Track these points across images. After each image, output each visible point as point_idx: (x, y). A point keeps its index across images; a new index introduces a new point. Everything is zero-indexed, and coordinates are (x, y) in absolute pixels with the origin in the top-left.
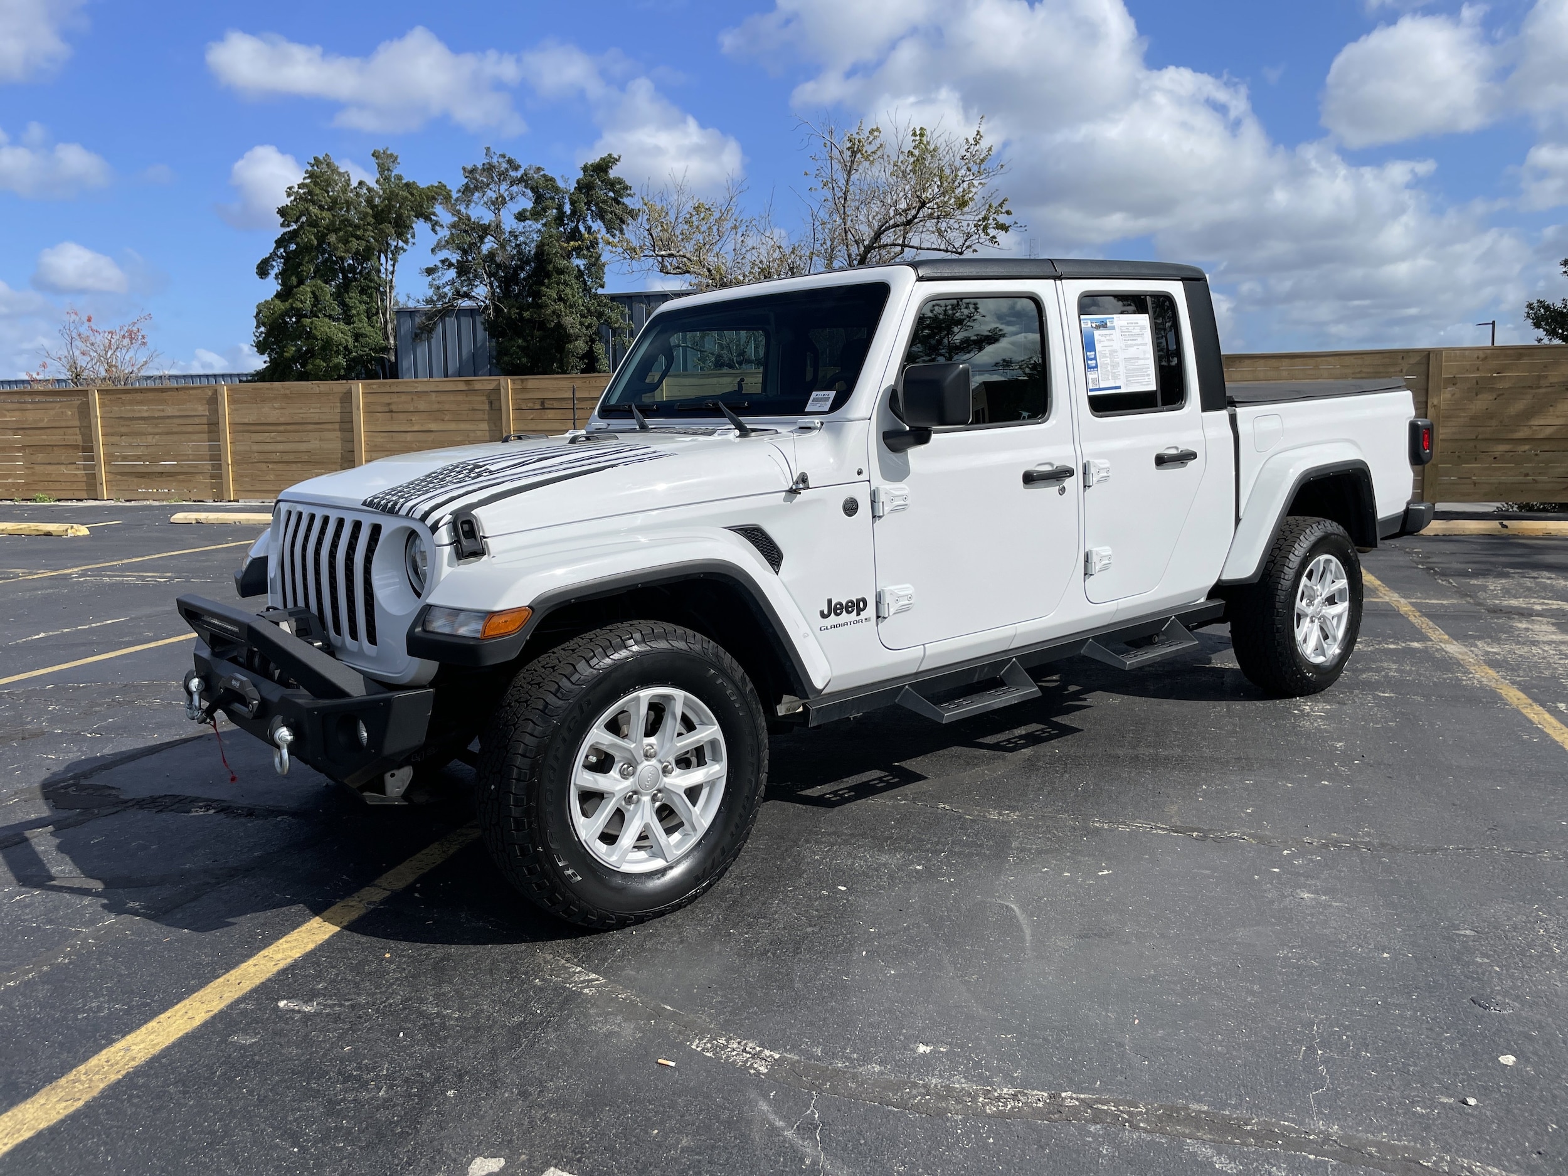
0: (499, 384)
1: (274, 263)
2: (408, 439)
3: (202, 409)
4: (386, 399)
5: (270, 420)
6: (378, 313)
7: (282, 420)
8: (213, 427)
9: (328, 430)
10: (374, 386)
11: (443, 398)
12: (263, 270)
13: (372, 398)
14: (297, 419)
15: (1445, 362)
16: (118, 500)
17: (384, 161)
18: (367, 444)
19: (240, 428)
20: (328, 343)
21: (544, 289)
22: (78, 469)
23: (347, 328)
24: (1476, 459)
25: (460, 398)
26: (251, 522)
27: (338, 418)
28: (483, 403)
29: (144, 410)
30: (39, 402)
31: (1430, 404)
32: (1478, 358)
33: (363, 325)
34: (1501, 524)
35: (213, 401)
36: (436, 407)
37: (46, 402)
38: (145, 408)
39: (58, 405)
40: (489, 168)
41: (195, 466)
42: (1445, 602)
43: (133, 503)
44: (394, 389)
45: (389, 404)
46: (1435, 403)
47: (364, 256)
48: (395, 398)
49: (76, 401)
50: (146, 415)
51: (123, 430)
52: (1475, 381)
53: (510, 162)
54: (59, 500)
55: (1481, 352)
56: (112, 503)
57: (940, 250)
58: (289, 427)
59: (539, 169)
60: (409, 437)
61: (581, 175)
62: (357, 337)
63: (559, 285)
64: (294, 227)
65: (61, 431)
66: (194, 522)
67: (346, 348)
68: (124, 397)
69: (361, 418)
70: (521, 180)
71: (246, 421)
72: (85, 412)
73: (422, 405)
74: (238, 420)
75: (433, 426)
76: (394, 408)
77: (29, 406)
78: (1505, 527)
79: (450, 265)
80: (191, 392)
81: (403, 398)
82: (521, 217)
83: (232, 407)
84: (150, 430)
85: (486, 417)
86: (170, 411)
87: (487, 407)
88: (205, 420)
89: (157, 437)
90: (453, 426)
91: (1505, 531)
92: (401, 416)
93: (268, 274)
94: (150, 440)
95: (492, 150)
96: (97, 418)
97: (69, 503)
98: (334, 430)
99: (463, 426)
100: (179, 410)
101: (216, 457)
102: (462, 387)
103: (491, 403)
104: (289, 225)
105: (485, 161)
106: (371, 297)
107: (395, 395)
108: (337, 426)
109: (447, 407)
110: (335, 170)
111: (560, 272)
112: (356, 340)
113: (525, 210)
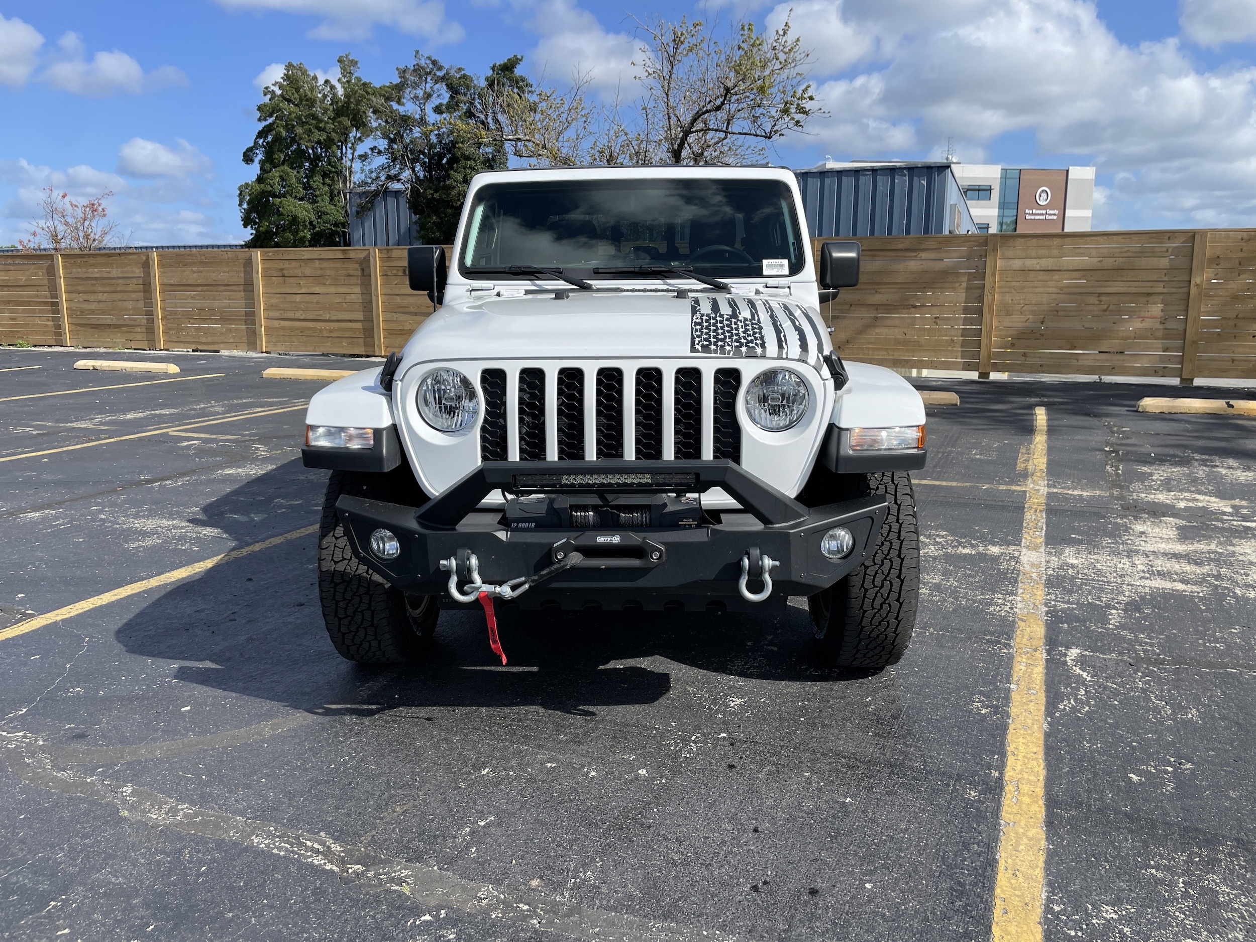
0: (369, 254)
1: (257, 151)
2: (298, 300)
3: (138, 272)
4: (280, 265)
5: (190, 282)
6: (339, 193)
7: (199, 282)
8: (147, 287)
9: (235, 291)
10: (270, 254)
11: (325, 264)
12: (248, 158)
13: (269, 264)
14: (210, 282)
15: (1210, 242)
16: (77, 347)
17: (347, 65)
18: (265, 304)
19: (167, 288)
20: (295, 220)
21: (452, 172)
22: (48, 320)
23: (310, 206)
24: (1235, 337)
25: (338, 265)
26: (134, 370)
27: (242, 281)
28: (357, 270)
29: (95, 272)
30: (19, 264)
31: (1193, 283)
32: (1242, 239)
33: (324, 203)
34: (1228, 403)
35: (147, 265)
36: (319, 273)
37: (23, 264)
38: (96, 270)
39: (33, 267)
40: (418, 71)
41: (135, 320)
42: (1085, 494)
43: (88, 350)
44: (286, 256)
45: (282, 270)
46: (1198, 282)
47: (328, 144)
48: (286, 265)
49: (45, 263)
50: (97, 275)
51: (80, 288)
52: (1237, 262)
53: (434, 63)
54: (35, 346)
55: (1245, 234)
56: (71, 349)
57: (750, 135)
58: (205, 288)
59: (460, 69)
60: (298, 298)
61: (490, 73)
62: (320, 214)
63: (465, 169)
64: (270, 120)
65: (34, 288)
66: (91, 368)
67: (311, 223)
68: (79, 260)
69: (259, 281)
70: (443, 79)
71: (172, 282)
72: (51, 272)
73: (308, 271)
74: (165, 281)
75: (316, 289)
76: (286, 272)
77: (11, 268)
78: (1232, 406)
79: (380, 152)
80: (130, 257)
81: (294, 264)
82: (438, 110)
83: (161, 270)
84: (100, 289)
85: (359, 281)
86: (115, 273)
87: (359, 273)
88: (141, 282)
89: (105, 295)
90: (332, 290)
91: (1230, 410)
92: (292, 280)
93: (252, 161)
94: (100, 297)
95: (420, 53)
96: (60, 277)
97: (41, 349)
98: (240, 291)
99: (341, 290)
100: (122, 272)
101: (150, 314)
102: (340, 255)
103: (363, 270)
104: (265, 120)
105: (415, 63)
106: (333, 180)
107: (287, 262)
108: (241, 288)
109: (328, 272)
110: (304, 73)
111: (468, 158)
112: (320, 217)
113: (441, 104)
